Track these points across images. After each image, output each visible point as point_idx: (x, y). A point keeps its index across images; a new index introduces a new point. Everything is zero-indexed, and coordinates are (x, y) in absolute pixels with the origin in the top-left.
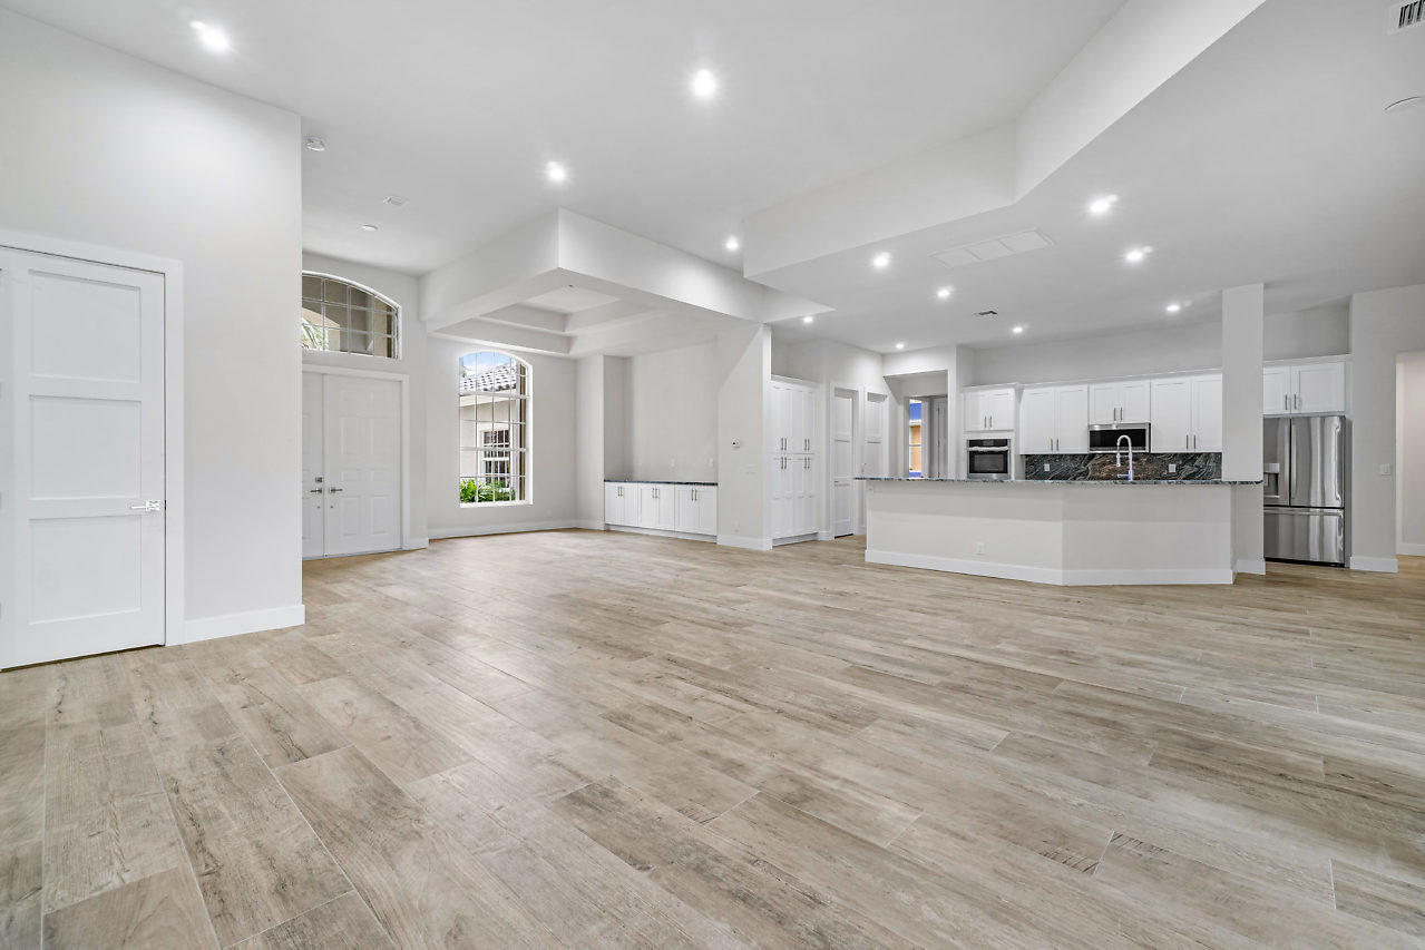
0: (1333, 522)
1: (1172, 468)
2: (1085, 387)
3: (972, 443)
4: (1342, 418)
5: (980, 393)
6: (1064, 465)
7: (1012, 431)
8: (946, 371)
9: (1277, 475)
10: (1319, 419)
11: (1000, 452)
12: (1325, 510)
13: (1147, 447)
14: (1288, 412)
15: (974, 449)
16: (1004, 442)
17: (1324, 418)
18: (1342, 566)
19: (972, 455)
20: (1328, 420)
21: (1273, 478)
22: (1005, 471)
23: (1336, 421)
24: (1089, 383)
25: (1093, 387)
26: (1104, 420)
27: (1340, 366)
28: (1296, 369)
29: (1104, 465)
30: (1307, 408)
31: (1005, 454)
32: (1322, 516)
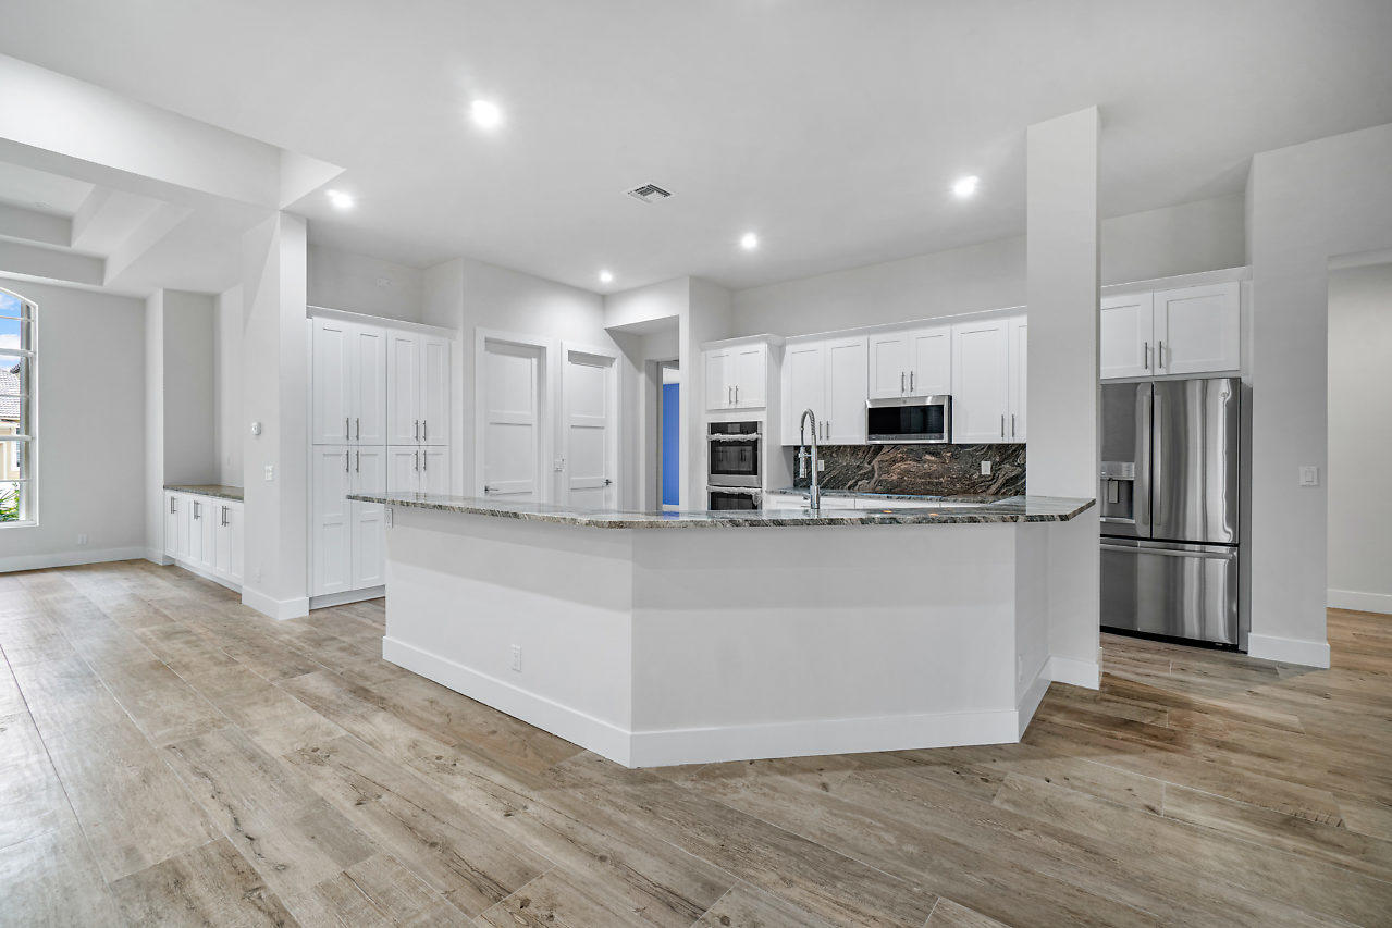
0: (1219, 569)
1: (986, 468)
2: (862, 339)
3: (715, 428)
4: (1236, 383)
5: (725, 351)
6: (844, 461)
7: (763, 409)
8: (678, 317)
9: (1131, 483)
10: (1199, 383)
11: (748, 443)
12: (1209, 548)
13: (945, 434)
14: (1148, 373)
15: (718, 436)
16: (753, 427)
17: (1206, 382)
18: (1233, 648)
19: (714, 445)
20: (1212, 385)
21: (1124, 488)
22: (755, 471)
23: (1225, 387)
24: (869, 332)
25: (875, 338)
26: (890, 392)
27: (1232, 288)
28: (1161, 296)
29: (895, 462)
30: (1179, 366)
31: (755, 444)
32: (1203, 560)
